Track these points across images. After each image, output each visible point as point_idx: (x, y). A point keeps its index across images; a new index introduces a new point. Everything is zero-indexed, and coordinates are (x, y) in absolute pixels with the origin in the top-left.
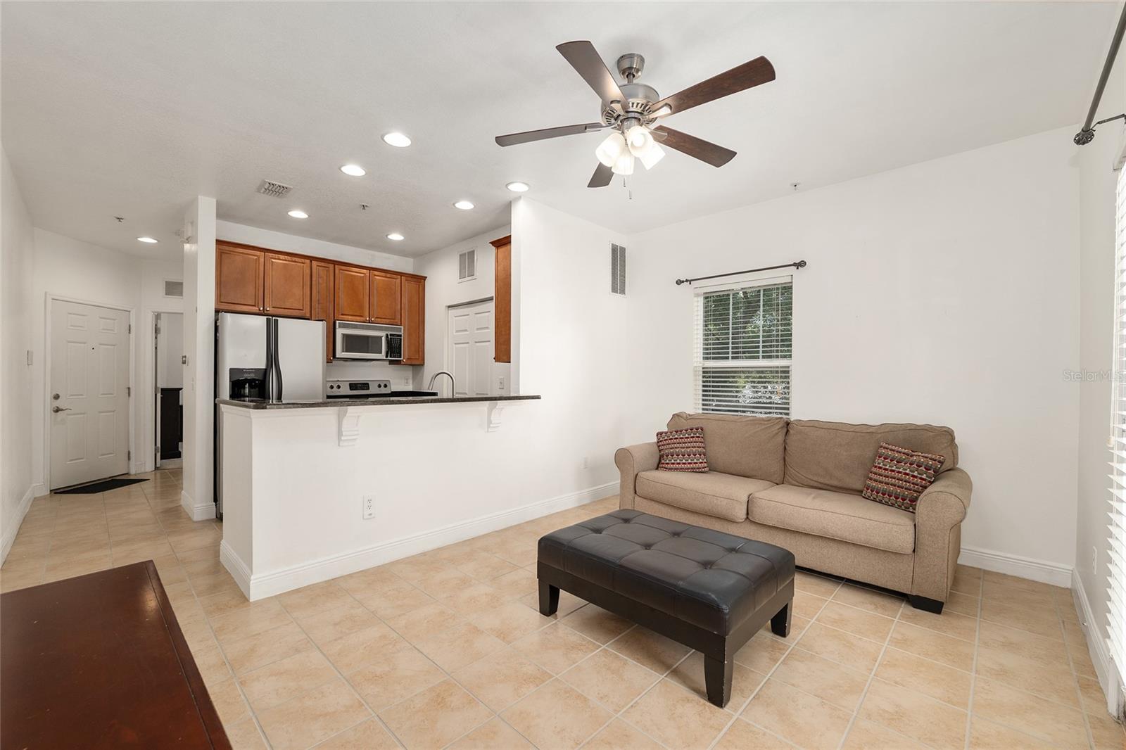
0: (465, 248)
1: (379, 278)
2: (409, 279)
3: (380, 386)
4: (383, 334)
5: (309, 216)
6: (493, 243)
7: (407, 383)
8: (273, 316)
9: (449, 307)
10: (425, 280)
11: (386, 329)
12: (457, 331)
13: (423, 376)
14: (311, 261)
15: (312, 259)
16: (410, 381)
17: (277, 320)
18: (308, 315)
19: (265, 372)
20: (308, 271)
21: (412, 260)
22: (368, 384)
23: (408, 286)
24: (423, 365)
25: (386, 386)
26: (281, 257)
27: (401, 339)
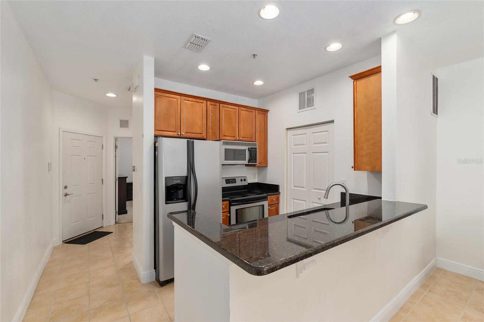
0: (305, 88)
1: (243, 113)
2: (260, 112)
3: (242, 180)
4: (246, 148)
5: (211, 68)
6: (352, 77)
7: (255, 177)
8: (191, 139)
9: (288, 129)
10: (268, 112)
11: (248, 145)
12: (295, 145)
13: (266, 174)
14: (207, 102)
15: (207, 100)
16: (257, 176)
17: (194, 141)
18: (205, 137)
19: (187, 178)
20: (205, 108)
21: (257, 100)
22: (235, 179)
23: (259, 117)
24: (267, 166)
25: (245, 180)
26: (190, 99)
27: (256, 151)
